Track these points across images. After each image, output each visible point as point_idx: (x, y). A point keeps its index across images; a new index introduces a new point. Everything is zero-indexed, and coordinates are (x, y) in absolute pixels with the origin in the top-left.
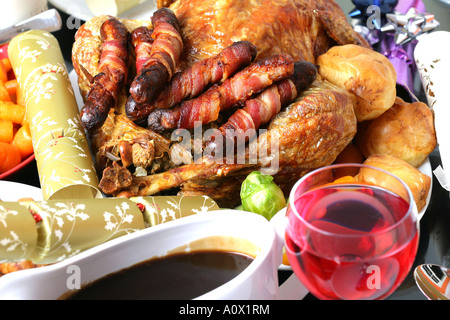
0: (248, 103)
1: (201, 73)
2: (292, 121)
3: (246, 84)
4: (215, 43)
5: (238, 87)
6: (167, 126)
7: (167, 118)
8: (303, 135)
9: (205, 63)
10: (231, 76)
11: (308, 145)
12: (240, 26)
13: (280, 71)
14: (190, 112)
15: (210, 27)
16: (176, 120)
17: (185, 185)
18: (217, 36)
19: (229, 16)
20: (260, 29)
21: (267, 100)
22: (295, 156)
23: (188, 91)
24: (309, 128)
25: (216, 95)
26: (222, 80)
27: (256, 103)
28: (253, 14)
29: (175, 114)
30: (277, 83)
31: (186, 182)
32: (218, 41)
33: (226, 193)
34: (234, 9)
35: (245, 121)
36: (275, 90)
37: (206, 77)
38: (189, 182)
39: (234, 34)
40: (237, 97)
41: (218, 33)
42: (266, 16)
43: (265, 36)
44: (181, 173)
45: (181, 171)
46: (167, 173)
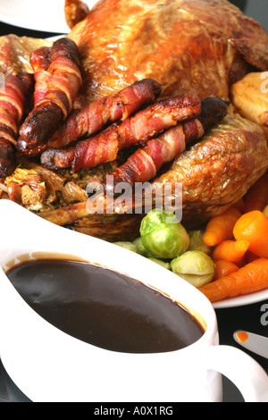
0: (149, 143)
1: (99, 112)
2: (197, 162)
3: (147, 125)
4: (117, 78)
5: (138, 127)
6: (61, 166)
7: (61, 158)
8: (208, 177)
9: (104, 101)
10: (132, 115)
11: (213, 185)
12: (145, 60)
13: (185, 112)
14: (85, 153)
15: (112, 60)
16: (70, 161)
17: (80, 222)
18: (119, 71)
19: (133, 50)
20: (167, 63)
21: (170, 140)
22: (200, 195)
23: (85, 129)
24: (214, 171)
25: (114, 136)
26: (123, 119)
27: (158, 144)
28: (161, 46)
29: (69, 155)
30: (181, 122)
31: (81, 219)
32: (121, 76)
33: (125, 227)
34: (139, 42)
35: (145, 163)
36: (179, 130)
37: (105, 116)
38: (85, 219)
39: (138, 69)
40: (138, 138)
41: (121, 67)
42: (175, 48)
43: (173, 69)
44: (76, 211)
45: (76, 208)
46: (61, 210)
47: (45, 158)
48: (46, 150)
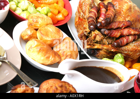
0: (126, 36)
1: (118, 24)
2: (135, 46)
3: (128, 32)
5: (126, 32)
6: (106, 34)
7: (107, 32)
8: (136, 50)
9: (120, 22)
10: (124, 28)
12: (128, 16)
14: (113, 33)
15: (122, 13)
16: (109, 33)
18: (123, 16)
20: (133, 19)
21: (131, 38)
23: (113, 27)
24: (138, 49)
25: (120, 32)
26: (122, 28)
27: (128, 38)
29: (109, 32)
30: (135, 35)
34: (129, 11)
35: (124, 41)
36: (133, 36)
37: (119, 26)
39: (127, 17)
40: (124, 34)
43: (133, 21)
45: (104, 46)
46: (100, 45)
47: (102, 30)
48: (103, 28)
